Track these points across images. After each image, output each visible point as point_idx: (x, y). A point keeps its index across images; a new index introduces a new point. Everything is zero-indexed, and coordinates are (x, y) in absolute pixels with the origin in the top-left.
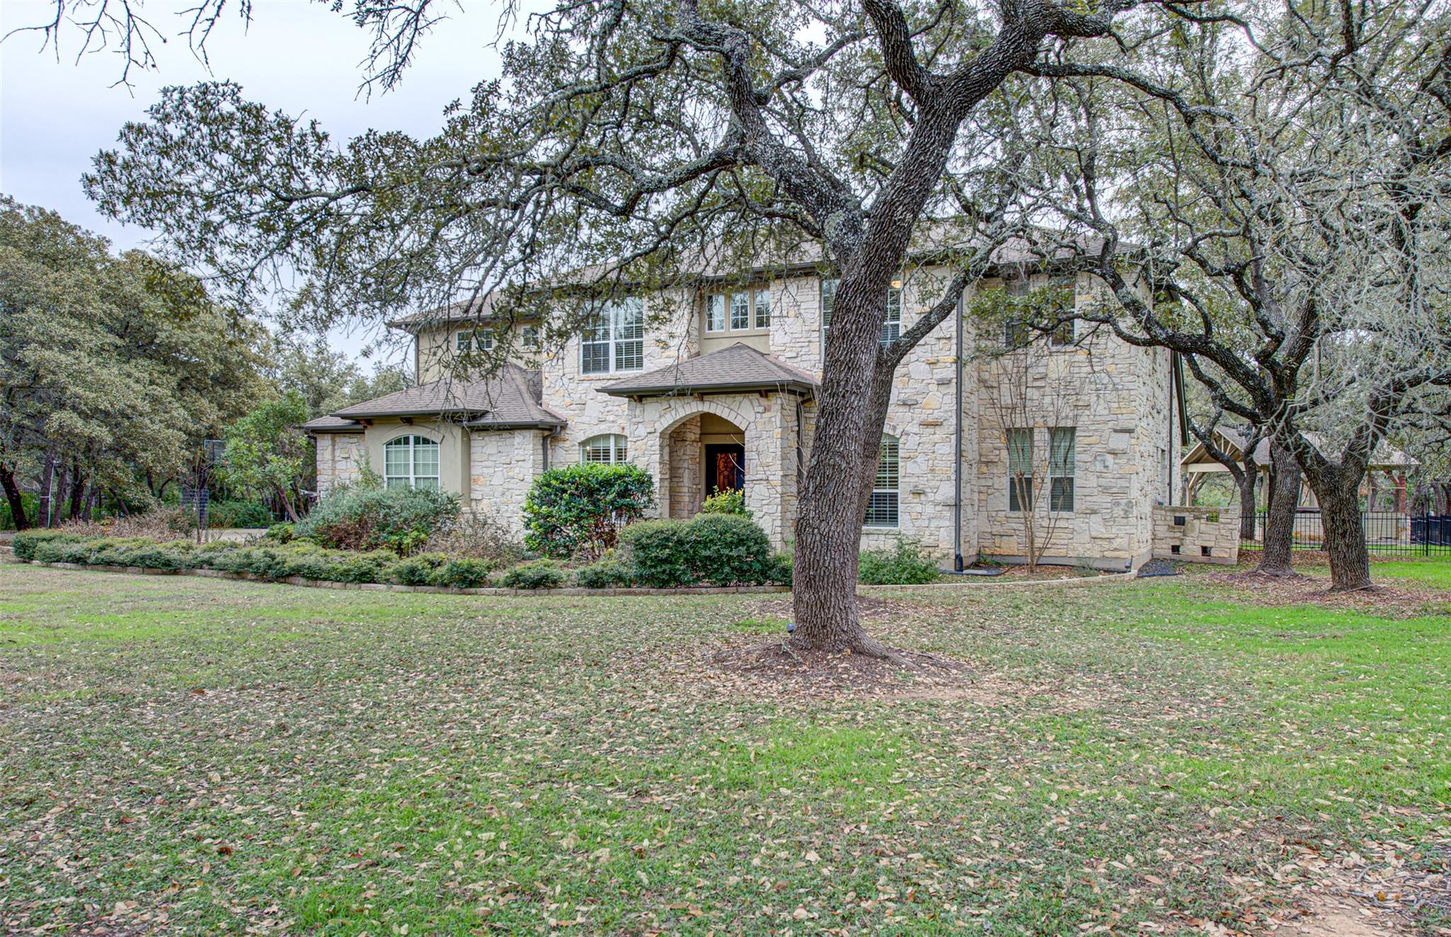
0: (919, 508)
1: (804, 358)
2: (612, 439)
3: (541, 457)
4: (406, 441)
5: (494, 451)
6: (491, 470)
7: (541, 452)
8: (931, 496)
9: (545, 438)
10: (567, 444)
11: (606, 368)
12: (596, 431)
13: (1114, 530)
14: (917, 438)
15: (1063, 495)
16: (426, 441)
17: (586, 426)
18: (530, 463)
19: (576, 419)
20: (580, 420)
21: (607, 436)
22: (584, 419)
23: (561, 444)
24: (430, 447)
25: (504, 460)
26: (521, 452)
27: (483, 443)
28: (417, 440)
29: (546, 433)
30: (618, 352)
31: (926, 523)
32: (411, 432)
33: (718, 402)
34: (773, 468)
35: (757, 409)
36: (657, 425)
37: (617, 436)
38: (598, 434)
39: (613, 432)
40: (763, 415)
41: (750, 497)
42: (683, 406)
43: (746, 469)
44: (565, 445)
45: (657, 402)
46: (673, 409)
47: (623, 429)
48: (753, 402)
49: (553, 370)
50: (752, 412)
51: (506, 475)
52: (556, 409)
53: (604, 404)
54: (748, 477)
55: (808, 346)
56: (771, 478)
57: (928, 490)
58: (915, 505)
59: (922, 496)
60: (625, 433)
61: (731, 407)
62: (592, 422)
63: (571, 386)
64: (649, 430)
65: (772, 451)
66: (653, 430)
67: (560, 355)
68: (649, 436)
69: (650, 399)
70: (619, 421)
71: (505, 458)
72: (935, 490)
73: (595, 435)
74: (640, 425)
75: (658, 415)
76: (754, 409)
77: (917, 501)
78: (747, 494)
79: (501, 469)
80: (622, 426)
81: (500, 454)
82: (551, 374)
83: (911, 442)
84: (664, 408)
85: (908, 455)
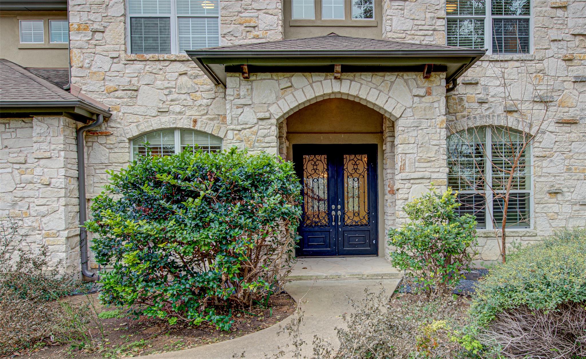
0: (556, 208)
2: (177, 135)
3: (75, 155)
7: (74, 148)
8: (568, 196)
9: (78, 131)
10: (112, 140)
11: (166, 48)
12: (155, 124)
14: (553, 136)
17: (141, 119)
18: (61, 162)
19: (125, 109)
20: (130, 110)
21: (171, 131)
22: (136, 109)
23: (102, 140)
25: (13, 157)
26: (44, 146)
29: (80, 125)
30: (183, 28)
31: (563, 224)
33: (362, 82)
34: (437, 164)
35: (416, 91)
36: (273, 109)
37: (184, 131)
38: (156, 127)
39: (179, 126)
40: (423, 99)
41: (406, 199)
42: (311, 85)
43: (398, 166)
44: (109, 142)
45: (272, 79)
46: (296, 89)
47: (195, 121)
48: (410, 82)
49: (86, 45)
50: (410, 96)
51: (18, 180)
52: (93, 96)
53: (166, 92)
54: (403, 175)
55: (432, 35)
56: (434, 176)
57: (565, 190)
58: (550, 205)
59: (559, 196)
60: (198, 127)
61: (380, 88)
62: (149, 113)
63: (115, 67)
64: (261, 115)
65: (434, 142)
66: (267, 115)
67: (96, 26)
68: (260, 123)
69: (261, 75)
70: (188, 113)
71: (16, 155)
72: (572, 190)
73: (151, 128)
74: (246, 109)
75: (274, 96)
76: (411, 91)
77: (554, 200)
78: (402, 196)
79: (10, 170)
80: (193, 117)
81: (7, 150)
82: (84, 51)
83: (547, 140)
84: (282, 86)
85: (544, 154)
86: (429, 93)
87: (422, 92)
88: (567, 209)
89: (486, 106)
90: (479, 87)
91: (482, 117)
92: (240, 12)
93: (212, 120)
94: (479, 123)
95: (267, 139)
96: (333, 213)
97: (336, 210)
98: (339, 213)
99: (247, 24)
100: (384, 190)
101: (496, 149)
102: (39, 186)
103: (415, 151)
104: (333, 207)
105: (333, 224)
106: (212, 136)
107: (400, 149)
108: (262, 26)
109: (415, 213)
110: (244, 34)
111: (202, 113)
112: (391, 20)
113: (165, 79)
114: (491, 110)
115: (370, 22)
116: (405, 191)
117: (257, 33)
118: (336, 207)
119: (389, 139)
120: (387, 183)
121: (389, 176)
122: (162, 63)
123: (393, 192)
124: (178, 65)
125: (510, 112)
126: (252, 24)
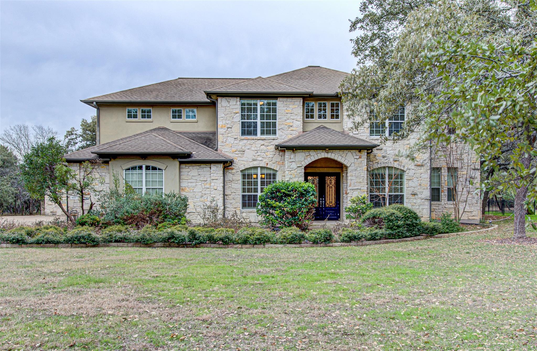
0: (415, 201)
1: (362, 134)
2: (259, 169)
4: (141, 168)
5: (197, 174)
6: (194, 184)
7: (222, 175)
8: (420, 196)
9: (224, 168)
11: (256, 134)
13: (472, 208)
14: (413, 171)
15: (452, 194)
16: (154, 168)
17: (246, 163)
19: (239, 159)
20: (241, 159)
21: (256, 168)
22: (244, 159)
23: (230, 171)
24: (157, 172)
25: (202, 179)
26: (215, 175)
27: (189, 170)
28: (148, 168)
29: (225, 165)
30: (262, 126)
31: (417, 207)
32: (144, 163)
33: (336, 153)
34: (363, 184)
35: (355, 157)
36: (303, 163)
37: (262, 168)
38: (251, 166)
39: (261, 166)
40: (358, 160)
41: (351, 197)
42: (317, 154)
43: (349, 184)
44: (233, 172)
45: (303, 152)
46: (311, 156)
47: (267, 164)
48: (353, 154)
49: (224, 133)
50: (353, 158)
51: (203, 187)
52: (227, 153)
53: (256, 152)
54: (350, 188)
55: (364, 129)
56: (362, 188)
57: (418, 193)
58: (412, 200)
59: (416, 196)
60: (268, 166)
61: (342, 155)
62: (249, 160)
63: (236, 142)
64: (299, 165)
65: (362, 176)
66: (301, 165)
67: (229, 126)
68: (298, 168)
69: (299, 151)
70: (264, 160)
71: (203, 178)
72: (421, 193)
73: (250, 167)
74: (293, 163)
75: (303, 158)
76: (353, 157)
77: (414, 197)
78: (350, 196)
79: (200, 183)
80: (266, 162)
81: (199, 176)
82: (224, 135)
83: (411, 173)
84: (306, 155)
85: (409, 178)
86: (360, 157)
87: (358, 157)
88: (419, 201)
89: (386, 158)
90: (383, 151)
91: (383, 163)
92: (286, 120)
93: (274, 163)
94: (383, 165)
95: (300, 174)
96: (321, 201)
97: (322, 200)
98: (323, 202)
99: (289, 125)
100: (343, 192)
101: (390, 176)
102: (213, 190)
103: (355, 179)
104: (321, 199)
105: (321, 206)
106: (273, 170)
107: (349, 178)
108: (294, 126)
109: (354, 202)
110: (287, 128)
111: (270, 160)
112: (347, 123)
113: (256, 147)
114: (387, 160)
115: (338, 120)
116: (351, 194)
117: (293, 129)
118: (322, 199)
119: (345, 172)
120: (344, 189)
121: (345, 187)
122: (254, 141)
123: (347, 194)
124: (261, 141)
125: (396, 161)
126: (291, 125)
